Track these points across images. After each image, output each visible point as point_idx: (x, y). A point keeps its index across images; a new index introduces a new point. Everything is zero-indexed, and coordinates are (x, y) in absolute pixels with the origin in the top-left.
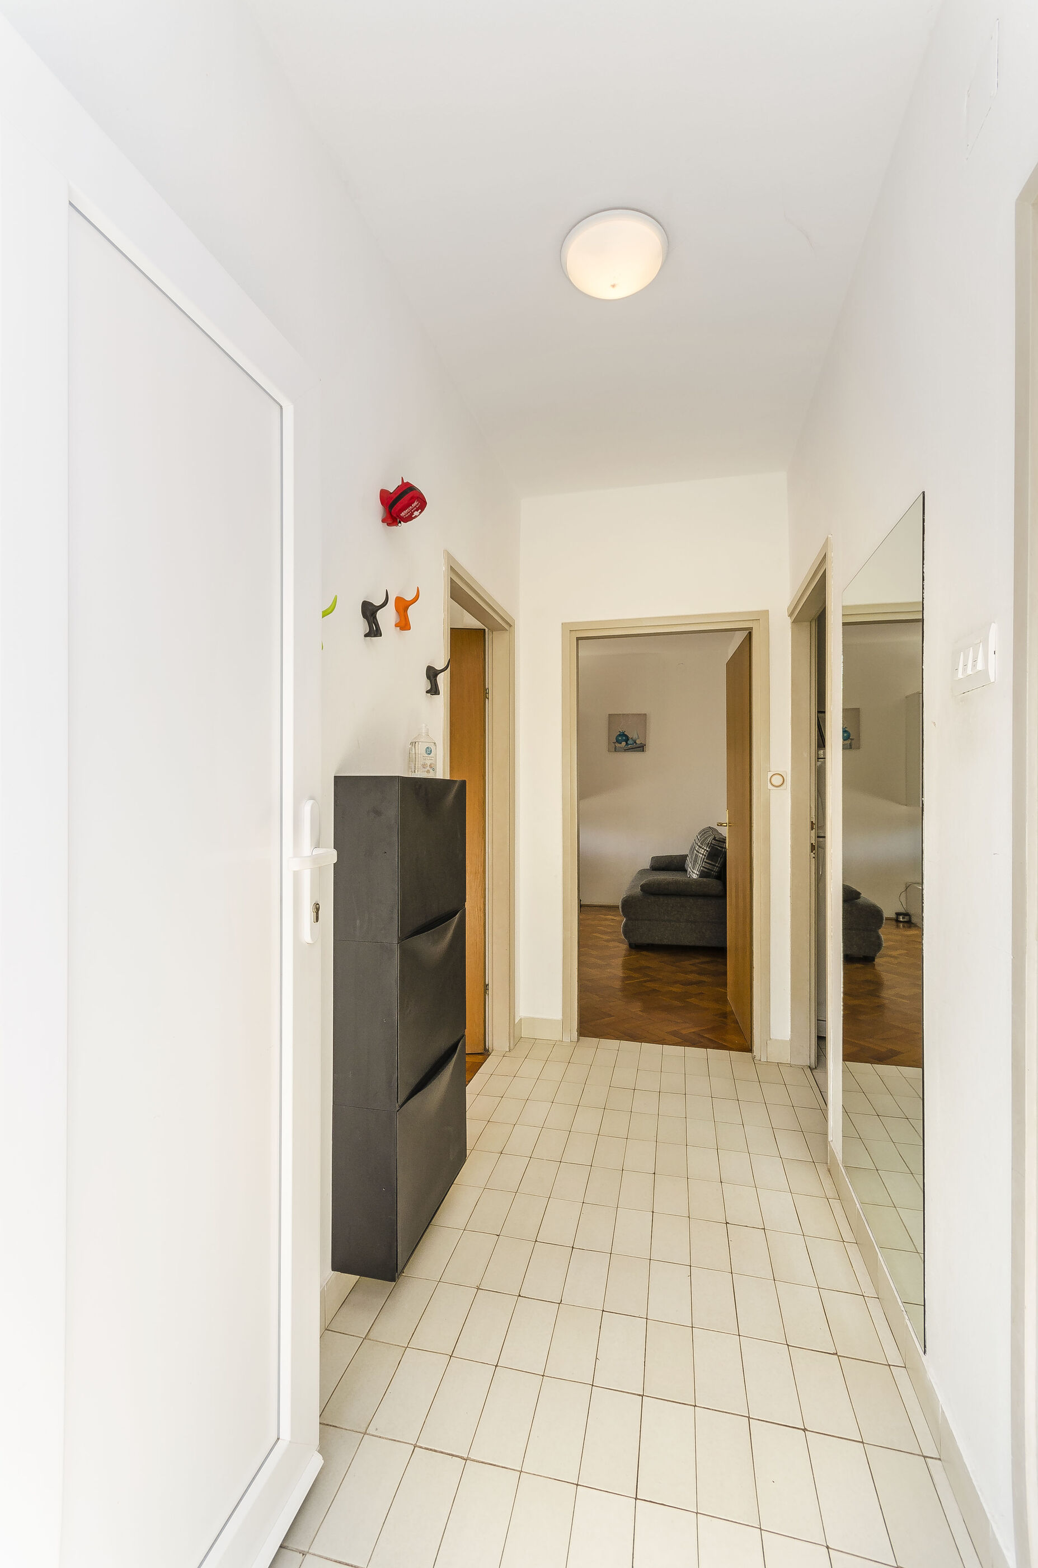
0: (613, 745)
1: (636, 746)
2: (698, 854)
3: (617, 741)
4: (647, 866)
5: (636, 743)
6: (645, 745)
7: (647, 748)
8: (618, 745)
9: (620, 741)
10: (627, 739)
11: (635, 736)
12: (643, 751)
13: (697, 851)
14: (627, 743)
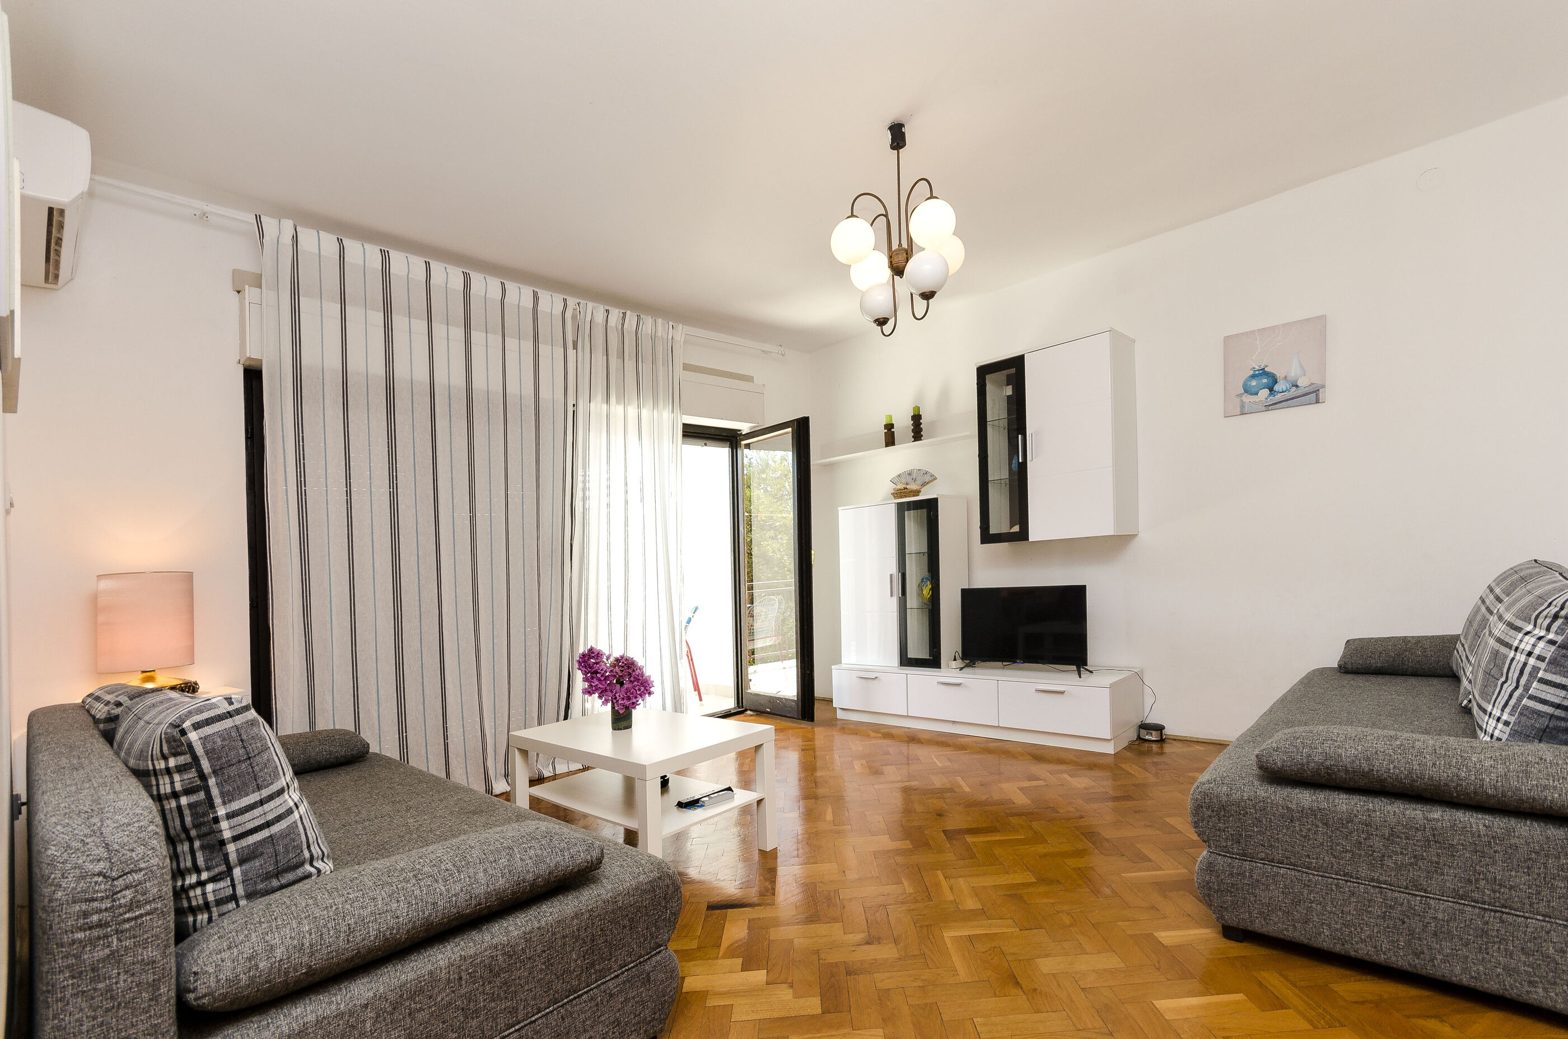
0: (1238, 400)
1: (1300, 392)
2: (1503, 650)
3: (1246, 391)
4: (1333, 660)
5: (1297, 386)
6: (1323, 387)
7: (1327, 394)
8: (1247, 399)
9: (1254, 390)
10: (1273, 381)
11: (1294, 372)
12: (1317, 402)
13: (1499, 640)
14: (1271, 390)
